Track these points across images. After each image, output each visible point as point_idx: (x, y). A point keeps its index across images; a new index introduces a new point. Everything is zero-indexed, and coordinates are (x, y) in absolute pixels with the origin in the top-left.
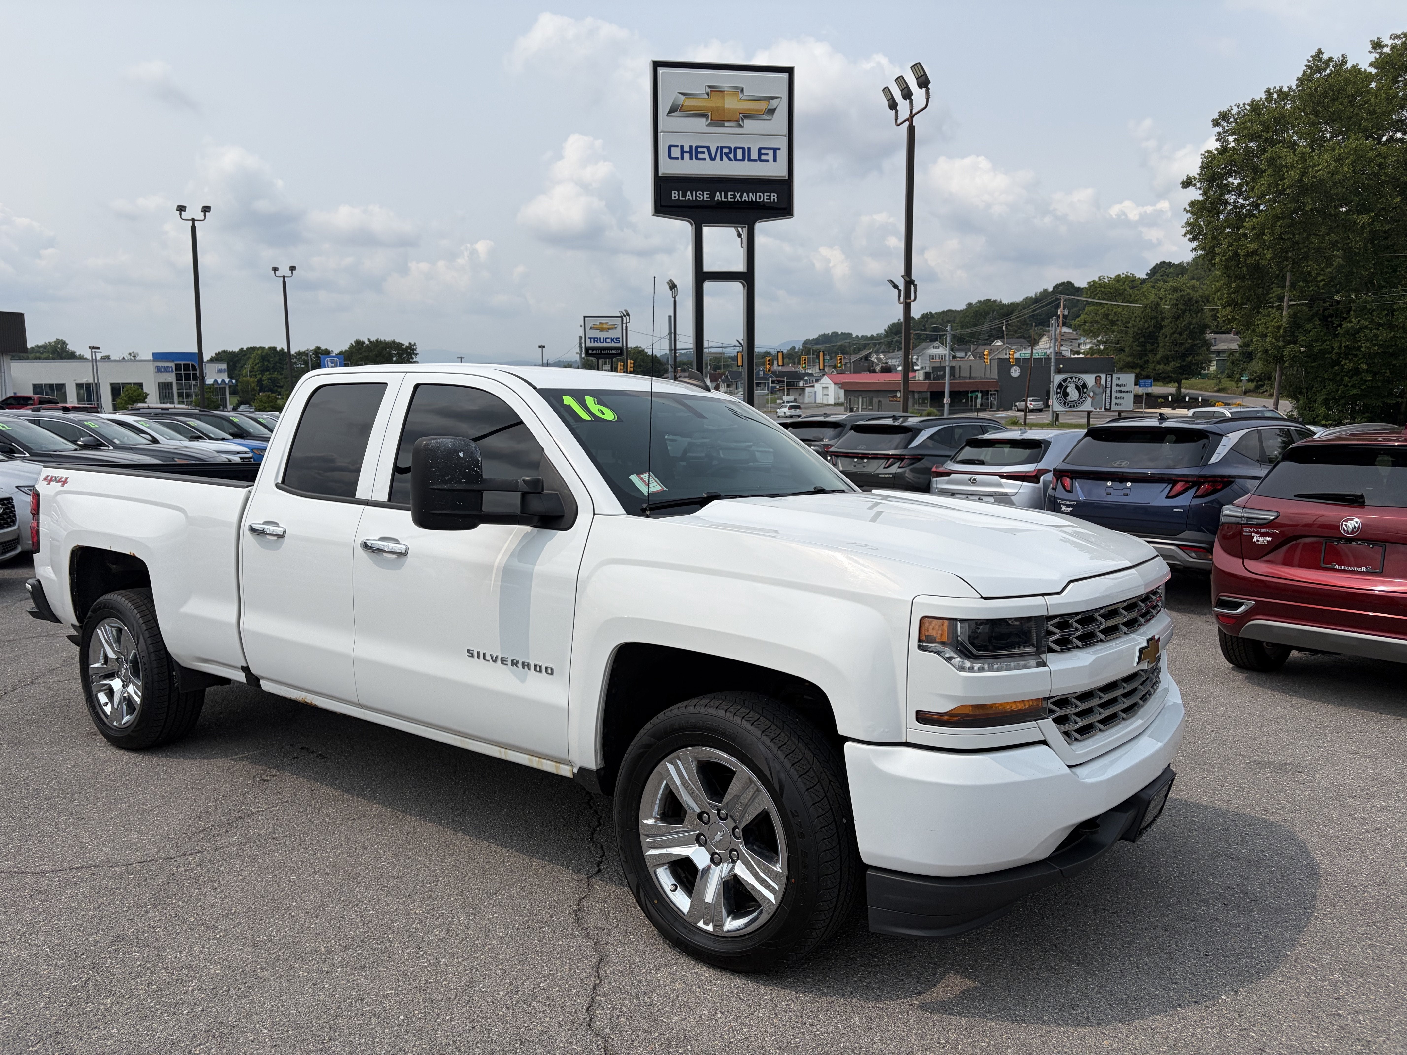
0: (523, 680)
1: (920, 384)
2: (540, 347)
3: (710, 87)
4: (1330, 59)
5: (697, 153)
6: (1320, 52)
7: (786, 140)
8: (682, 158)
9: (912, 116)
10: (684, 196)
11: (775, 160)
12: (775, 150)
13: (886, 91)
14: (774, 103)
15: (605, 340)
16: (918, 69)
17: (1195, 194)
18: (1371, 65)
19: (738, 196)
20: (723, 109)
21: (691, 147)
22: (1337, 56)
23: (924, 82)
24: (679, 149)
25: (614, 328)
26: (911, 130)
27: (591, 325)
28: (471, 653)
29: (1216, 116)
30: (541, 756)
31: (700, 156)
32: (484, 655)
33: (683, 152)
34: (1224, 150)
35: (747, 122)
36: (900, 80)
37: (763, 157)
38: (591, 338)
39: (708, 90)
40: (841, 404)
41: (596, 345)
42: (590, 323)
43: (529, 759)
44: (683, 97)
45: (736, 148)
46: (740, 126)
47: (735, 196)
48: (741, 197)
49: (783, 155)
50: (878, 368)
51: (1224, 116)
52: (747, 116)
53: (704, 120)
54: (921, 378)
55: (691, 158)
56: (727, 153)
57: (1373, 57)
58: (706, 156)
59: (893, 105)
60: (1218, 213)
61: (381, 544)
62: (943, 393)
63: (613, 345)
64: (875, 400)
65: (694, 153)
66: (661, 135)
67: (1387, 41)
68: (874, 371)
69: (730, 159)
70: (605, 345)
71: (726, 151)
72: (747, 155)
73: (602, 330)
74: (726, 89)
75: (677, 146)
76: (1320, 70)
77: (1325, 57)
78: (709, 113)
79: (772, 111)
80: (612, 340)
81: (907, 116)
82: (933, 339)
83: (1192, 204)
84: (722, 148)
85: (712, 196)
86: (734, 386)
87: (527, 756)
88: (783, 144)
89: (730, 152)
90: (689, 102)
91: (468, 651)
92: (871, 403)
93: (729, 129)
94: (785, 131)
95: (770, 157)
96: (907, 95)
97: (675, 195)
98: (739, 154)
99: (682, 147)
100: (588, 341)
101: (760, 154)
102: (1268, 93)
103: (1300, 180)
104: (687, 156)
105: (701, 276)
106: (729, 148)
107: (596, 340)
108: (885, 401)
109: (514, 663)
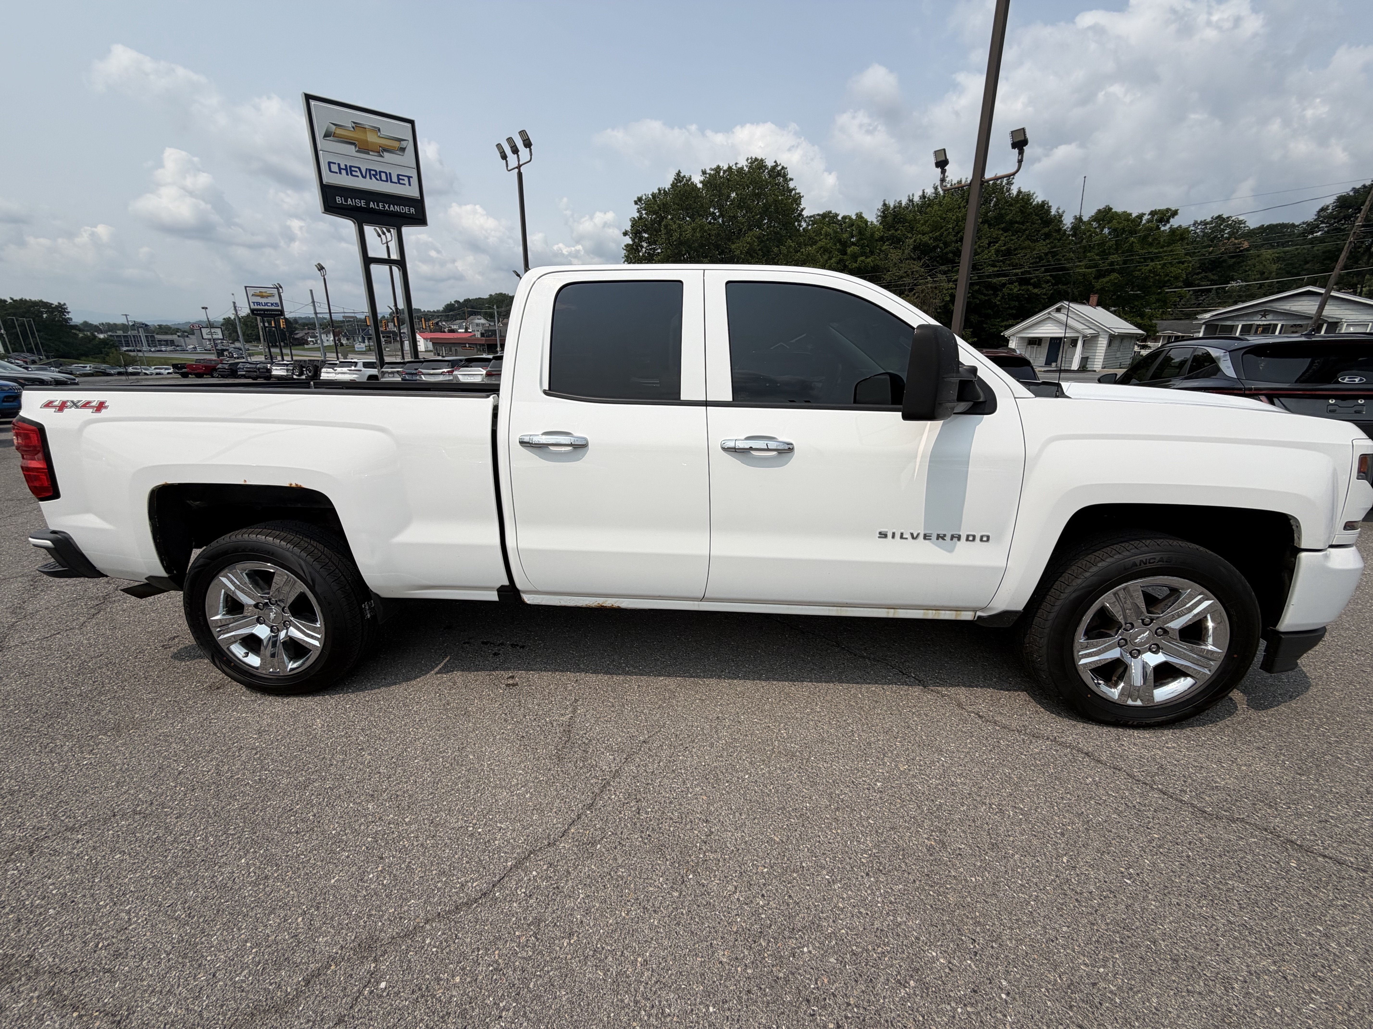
0: (951, 551)
1: (478, 339)
2: (203, 308)
3: (354, 123)
4: (684, 176)
5: (351, 171)
6: (679, 172)
7: (415, 171)
8: (340, 173)
9: (519, 167)
10: (346, 201)
11: (410, 185)
12: (409, 177)
13: (499, 146)
14: (404, 144)
15: (266, 304)
16: (523, 133)
17: (628, 240)
18: (701, 182)
19: (387, 206)
20: (367, 141)
21: (346, 166)
22: (687, 175)
23: (528, 144)
24: (337, 166)
25: (272, 295)
26: (520, 175)
27: (252, 293)
28: (883, 535)
29: (636, 199)
30: (937, 609)
31: (354, 173)
32: (902, 534)
33: (340, 169)
34: (640, 218)
35: (386, 154)
36: (510, 140)
37: (401, 181)
38: (254, 303)
39: (353, 125)
40: (431, 351)
41: (259, 307)
42: (251, 291)
43: (924, 614)
44: (334, 127)
45: (380, 172)
46: (381, 156)
47: (384, 207)
48: (389, 207)
49: (415, 181)
50: (446, 330)
51: (640, 199)
52: (385, 150)
53: (353, 147)
54: (479, 336)
55: (347, 174)
56: (373, 174)
57: (702, 178)
58: (359, 174)
59: (504, 157)
60: (639, 252)
61: (747, 444)
62: (496, 345)
63: (273, 308)
64: (453, 349)
65: (349, 170)
66: (320, 153)
67: (708, 171)
68: (444, 332)
69: (377, 179)
70: (266, 307)
71: (373, 172)
72: (389, 178)
73: (262, 297)
74: (367, 127)
75: (335, 163)
76: (680, 182)
77: (682, 175)
78: (357, 143)
79: (403, 150)
80: (272, 304)
81: (516, 165)
82: (475, 313)
83: (627, 246)
84: (370, 170)
85: (368, 204)
86: (352, 339)
87: (922, 611)
88: (414, 174)
89: (376, 174)
90: (339, 131)
91: (880, 533)
92: (451, 350)
93: (372, 157)
94: (415, 166)
95: (406, 182)
96: (515, 151)
97: (338, 200)
98: (384, 177)
99: (339, 165)
100: (252, 304)
101: (399, 179)
102: (659, 189)
103: (679, 238)
104: (344, 172)
105: (368, 261)
106: (375, 171)
107: (258, 304)
108: (459, 349)
109: (941, 537)
